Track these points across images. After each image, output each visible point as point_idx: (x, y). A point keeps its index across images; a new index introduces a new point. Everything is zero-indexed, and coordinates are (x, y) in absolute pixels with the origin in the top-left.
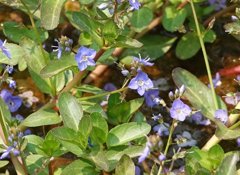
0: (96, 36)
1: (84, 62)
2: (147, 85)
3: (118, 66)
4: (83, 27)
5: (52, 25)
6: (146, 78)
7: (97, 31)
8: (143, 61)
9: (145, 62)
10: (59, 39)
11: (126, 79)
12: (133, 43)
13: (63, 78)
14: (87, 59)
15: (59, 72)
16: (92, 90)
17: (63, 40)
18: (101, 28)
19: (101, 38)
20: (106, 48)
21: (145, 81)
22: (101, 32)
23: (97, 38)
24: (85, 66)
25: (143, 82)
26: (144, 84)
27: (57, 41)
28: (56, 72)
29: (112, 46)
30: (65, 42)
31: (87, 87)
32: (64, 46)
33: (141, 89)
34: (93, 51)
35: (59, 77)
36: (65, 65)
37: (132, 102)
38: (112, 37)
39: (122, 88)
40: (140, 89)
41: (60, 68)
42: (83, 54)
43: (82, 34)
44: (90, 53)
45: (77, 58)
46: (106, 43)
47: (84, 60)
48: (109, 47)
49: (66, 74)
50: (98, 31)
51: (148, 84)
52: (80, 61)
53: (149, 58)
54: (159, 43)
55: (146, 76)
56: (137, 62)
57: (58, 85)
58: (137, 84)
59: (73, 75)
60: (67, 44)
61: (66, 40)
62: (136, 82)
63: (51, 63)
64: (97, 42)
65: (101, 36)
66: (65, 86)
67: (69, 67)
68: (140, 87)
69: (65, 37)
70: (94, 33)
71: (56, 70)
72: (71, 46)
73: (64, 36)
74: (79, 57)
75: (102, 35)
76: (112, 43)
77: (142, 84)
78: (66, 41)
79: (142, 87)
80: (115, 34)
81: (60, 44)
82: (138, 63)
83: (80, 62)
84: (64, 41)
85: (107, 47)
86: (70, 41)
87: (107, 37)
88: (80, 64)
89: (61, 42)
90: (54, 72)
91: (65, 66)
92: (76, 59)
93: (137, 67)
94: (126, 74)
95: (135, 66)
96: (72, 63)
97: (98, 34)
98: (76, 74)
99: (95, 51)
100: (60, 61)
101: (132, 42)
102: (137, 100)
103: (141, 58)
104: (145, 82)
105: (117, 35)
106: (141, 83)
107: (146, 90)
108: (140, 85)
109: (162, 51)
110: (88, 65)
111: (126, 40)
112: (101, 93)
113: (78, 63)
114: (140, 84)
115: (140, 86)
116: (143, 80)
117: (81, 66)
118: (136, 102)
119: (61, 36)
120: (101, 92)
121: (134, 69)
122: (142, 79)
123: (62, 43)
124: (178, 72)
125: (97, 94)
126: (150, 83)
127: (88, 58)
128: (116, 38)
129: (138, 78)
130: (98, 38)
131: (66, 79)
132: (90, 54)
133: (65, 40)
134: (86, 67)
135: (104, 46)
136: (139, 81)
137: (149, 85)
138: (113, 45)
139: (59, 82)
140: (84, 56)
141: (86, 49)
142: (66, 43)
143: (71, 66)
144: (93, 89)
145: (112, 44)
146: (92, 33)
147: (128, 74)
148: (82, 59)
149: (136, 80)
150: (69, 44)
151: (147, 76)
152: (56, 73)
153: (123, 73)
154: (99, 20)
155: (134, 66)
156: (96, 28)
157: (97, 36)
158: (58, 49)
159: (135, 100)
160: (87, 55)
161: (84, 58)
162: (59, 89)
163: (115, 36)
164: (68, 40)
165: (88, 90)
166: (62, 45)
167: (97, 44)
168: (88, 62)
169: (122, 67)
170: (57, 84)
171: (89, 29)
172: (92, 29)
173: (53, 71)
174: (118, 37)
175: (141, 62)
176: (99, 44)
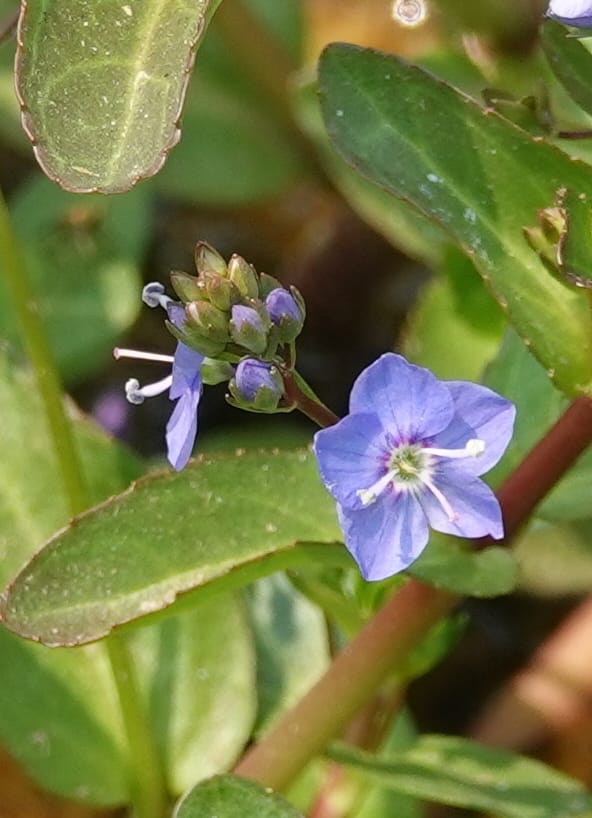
0: (527, 281)
1: (400, 501)
4: (416, 194)
5: (117, 156)
7: (537, 233)
10: (180, 279)
13: (240, 673)
14: (426, 477)
15: (179, 595)
17: (218, 291)
18: (569, 202)
22: (566, 236)
23: (538, 302)
24: (407, 533)
27: (164, 300)
28: (150, 599)
30: (228, 314)
32: (230, 348)
34: (484, 402)
35: (199, 661)
36: (239, 538)
41: (187, 562)
42: (391, 428)
44: (456, 421)
45: (333, 462)
47: (401, 486)
49: (270, 640)
50: (549, 230)
52: (367, 487)
57: (191, 734)
60: (249, 331)
61: (244, 290)
63: (109, 509)
65: (564, 273)
66: (250, 744)
67: (270, 555)
69: (236, 263)
70: (514, 249)
71: (153, 575)
72: (283, 352)
73: (227, 260)
74: (359, 455)
75: (575, 264)
78: (240, 300)
81: (190, 323)
83: (366, 497)
84: (226, 302)
86: (280, 301)
88: (366, 518)
89: (192, 307)
90: (134, 596)
91: (243, 543)
92: (325, 470)
97: (546, 262)
99: (504, 404)
100: (199, 502)
110: (442, 526)
113: (348, 512)
117: (371, 534)
119: (200, 260)
120: (576, 805)
123: (203, 316)
127: (441, 462)
130: (540, 292)
131: (268, 681)
132: (457, 432)
133: (234, 289)
134: (420, 544)
139: (203, 707)
140: (403, 447)
141: (425, 383)
142: (242, 315)
143: (289, 542)
146: (496, 251)
148: (385, 471)
150: (270, 335)
152: (149, 606)
154: (564, 136)
156: (533, 208)
157: (544, 277)
158: (166, 383)
160: (427, 442)
161: (407, 467)
164: (262, 297)
166: (201, 337)
167: (531, 349)
168: (438, 504)
170: (179, 723)
171: (472, 214)
172: (491, 210)
173: (129, 586)
176: (553, 353)
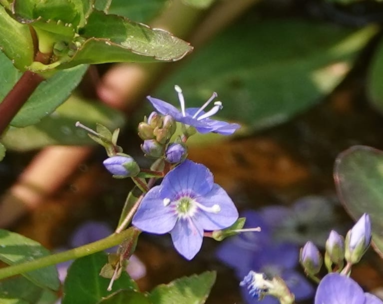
0: (1, 21)
2: (213, 213)
3: (93, 138)
6: (206, 185)
8: (194, 117)
9: (199, 119)
11: (130, 194)
12: (153, 44)
19: (19, 25)
20: (45, 67)
21: (202, 199)
22: (16, 1)
23: (6, 29)
25: (195, 205)
26: (199, 210)
29: (66, 58)
33: (188, 232)
37: (167, 290)
38: (64, 22)
39: (118, 230)
40: (182, 231)
46: (43, 48)
48: (57, 64)
51: (216, 208)
53: (219, 103)
55: (204, 176)
56: (167, 119)
58: (168, 209)
62: (166, 201)
64: (6, 44)
65: (16, 17)
68: (184, 222)
75: (20, 13)
76: (66, 44)
77: (192, 211)
79: (191, 225)
80: (79, 8)
85: (48, 62)
87: (44, 21)
93: (168, 141)
94: (123, 169)
95: (158, 138)
97: (7, 11)
101: (149, 40)
102: (187, 284)
103: (187, 106)
104: (201, 203)
105: (85, 12)
106: (184, 206)
108: (180, 215)
111: (123, 32)
112: (36, 258)
114: (182, 211)
115: (182, 220)
116: (192, 196)
118: (182, 292)
120: (38, 253)
121: (154, 150)
122: (190, 190)
126: (222, 205)
128: (82, 23)
129: (171, 184)
130: (8, 26)
135: (35, 60)
136: (176, 198)
137: (218, 214)
138: (70, 52)
145: (68, 49)
147: (129, 169)
149: (163, 197)
151: (210, 178)
153: (108, 168)
155: (155, 138)
159: (178, 283)
163: (78, 17)
167: (3, 51)
169: (110, 143)
174: (89, 20)
175: (183, 120)
176: (13, 52)
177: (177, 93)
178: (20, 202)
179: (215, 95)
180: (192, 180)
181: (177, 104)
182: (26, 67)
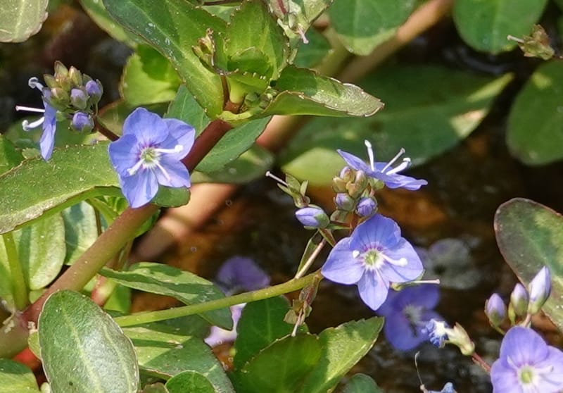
0: (193, 70)
1: (145, 172)
2: (400, 266)
3: (282, 187)
4: (144, 32)
5: (19, 24)
6: (394, 238)
7: (198, 49)
8: (382, 171)
9: (388, 173)
10: (47, 78)
11: (310, 241)
12: (344, 99)
13: (59, 236)
14: (156, 162)
15: (45, 212)
16: (171, 286)
17: (65, 83)
18: (214, 37)
19: (212, 75)
20: (235, 117)
21: (389, 252)
22: (215, 53)
23: (198, 78)
24: (149, 186)
25: (382, 257)
26: (386, 262)
27: (40, 86)
28: (31, 213)
29: (257, 108)
30: (70, 93)
31: (152, 270)
32: (70, 108)
33: (374, 283)
34: (181, 128)
35: (40, 232)
36: (68, 185)
37: (335, 333)
38: (259, 74)
39: (297, 276)
40: (368, 282)
41: (46, 196)
42: (141, 141)
43: (135, 60)
44: (170, 136)
45: (116, 156)
46: (234, 97)
47: (146, 166)
48: (247, 115)
49: (70, 220)
50: (204, 48)
51: (403, 262)
52: (131, 167)
53: (408, 159)
54: (438, 98)
55: (392, 231)
56: (359, 174)
57: (38, 264)
58: (356, 261)
59: (99, 225)
60: (79, 100)
61: (76, 82)
62: (356, 253)
63: (11, 174)
64: (199, 94)
65: (214, 69)
66: (65, 268)
67: (83, 193)
68: (371, 274)
69: (72, 70)
70: (187, 55)
71: (31, 202)
72: (93, 108)
73: (68, 69)
74: (127, 153)
75: (218, 65)
76: (258, 96)
77: (379, 263)
78: (75, 87)
79: (378, 277)
80: (272, 61)
81: (53, 97)
82: (361, 177)
83: (132, 172)
84: (69, 88)
85: (238, 112)
86: (92, 86)
87: (240, 73)
88: (130, 181)
89: (54, 90)
90: (23, 212)
91: (70, 187)
92: (113, 160)
93: (360, 194)
94: (315, 221)
95: (351, 192)
96: (97, 175)
97: (202, 61)
98: (109, 221)
99: (190, 128)
100: (50, 169)
101: (340, 95)
102: (355, 328)
103: (376, 160)
104: (388, 256)
105: (278, 65)
106: (372, 258)
107: (394, 286)
108: (368, 267)
109: (453, 132)
110: (164, 183)
111: (314, 86)
113: (123, 178)
114: (369, 262)
115: (369, 272)
116: (380, 249)
117: (133, 188)
118: (350, 334)
119: (56, 69)
120: (211, 292)
121: (346, 204)
122: (378, 243)
123: (59, 94)
124: (520, 214)
125: (195, 302)
126: (409, 259)
127: (163, 155)
128: (275, 76)
129: (360, 237)
130: (201, 75)
131: (71, 240)
132: (170, 142)
133: (73, 82)
134: (155, 191)
135: (224, 109)
136: (364, 250)
137: (405, 267)
138: (262, 104)
139: (43, 252)
140: (146, 149)
141: (154, 122)
142: (76, 93)
143: (90, 187)
144: (176, 281)
145: (260, 100)
146: (179, 56)
147: (320, 221)
148: (139, 159)
149: (352, 248)
150: (88, 101)
151: (397, 232)
152: (31, 216)
153: (300, 219)
154: (207, 4)
155: (347, 192)
156: (196, 38)
157: (200, 67)
158: (42, 120)
159: (345, 326)
160: (157, 146)
161: (148, 156)
162: (40, 279)
163: (271, 70)
164: (84, 85)
165: (157, 282)
166: (58, 103)
167: (197, 100)
168: (162, 173)
169: (299, 193)
170: (32, 259)
171: (168, 40)
172: (176, 38)
173: (21, 207)
174: (282, 73)
175: (373, 175)
176: (206, 101)
177: (366, 148)
178: (167, 234)
179: (403, 151)
180: (379, 234)
181: (366, 159)
182: (217, 116)
